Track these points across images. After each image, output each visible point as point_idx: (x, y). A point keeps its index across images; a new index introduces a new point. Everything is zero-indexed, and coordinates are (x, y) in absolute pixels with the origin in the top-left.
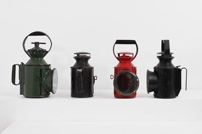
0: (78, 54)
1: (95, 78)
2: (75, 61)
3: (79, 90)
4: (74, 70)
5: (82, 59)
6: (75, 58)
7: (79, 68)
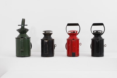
0: (45, 32)
1: (55, 46)
2: (43, 36)
3: (46, 53)
4: (42, 41)
5: (47, 35)
6: (43, 34)
7: (46, 40)
